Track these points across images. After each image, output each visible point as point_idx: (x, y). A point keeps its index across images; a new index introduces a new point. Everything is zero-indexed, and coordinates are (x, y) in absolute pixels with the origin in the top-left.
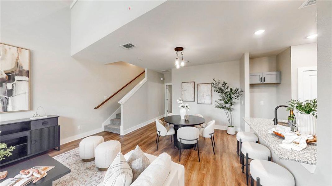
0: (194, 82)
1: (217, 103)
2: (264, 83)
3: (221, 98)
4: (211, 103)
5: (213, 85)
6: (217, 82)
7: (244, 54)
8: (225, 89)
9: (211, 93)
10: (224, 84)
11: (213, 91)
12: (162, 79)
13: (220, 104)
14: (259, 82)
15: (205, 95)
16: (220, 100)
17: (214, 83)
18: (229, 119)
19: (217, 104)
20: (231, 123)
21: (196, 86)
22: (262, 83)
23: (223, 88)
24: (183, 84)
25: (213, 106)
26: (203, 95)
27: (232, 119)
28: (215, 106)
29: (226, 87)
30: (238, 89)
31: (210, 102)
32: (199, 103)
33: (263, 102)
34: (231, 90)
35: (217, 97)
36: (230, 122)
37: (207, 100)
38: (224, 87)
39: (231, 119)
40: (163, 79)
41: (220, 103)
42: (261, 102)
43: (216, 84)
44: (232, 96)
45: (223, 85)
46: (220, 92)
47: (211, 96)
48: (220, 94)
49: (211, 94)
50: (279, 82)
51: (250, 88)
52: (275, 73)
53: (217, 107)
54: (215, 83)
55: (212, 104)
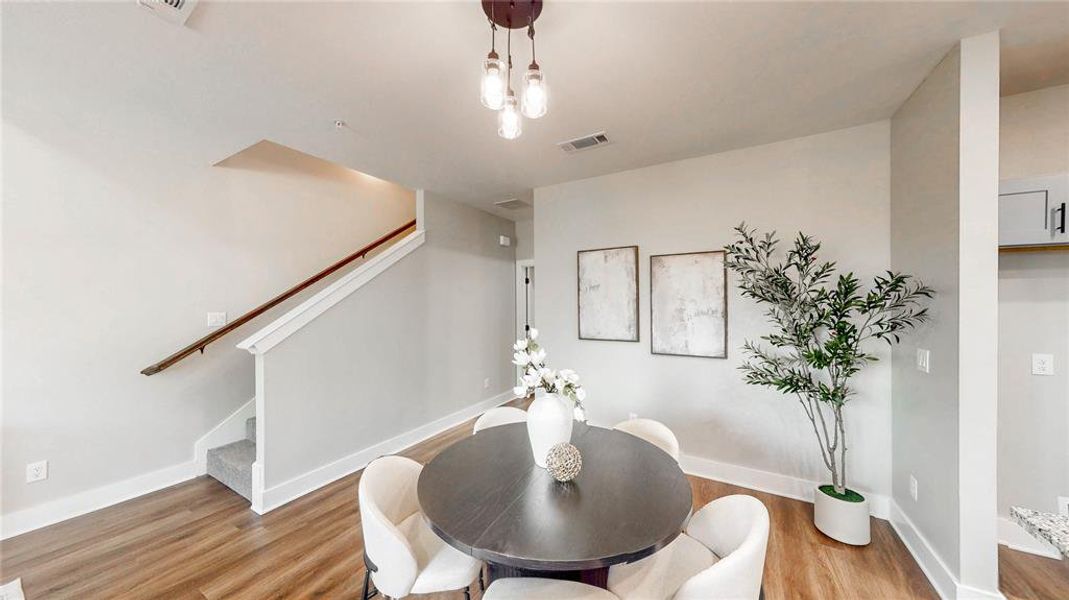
0: (636, 248)
1: (759, 354)
3: (779, 333)
4: (722, 353)
5: (736, 257)
6: (757, 243)
7: (954, 52)
8: (808, 280)
9: (722, 300)
10: (805, 251)
11: (735, 293)
12: (503, 240)
13: (775, 363)
14: (1044, 237)
15: (690, 309)
16: (775, 340)
17: (743, 247)
18: (832, 451)
19: (758, 364)
20: (839, 471)
21: (645, 266)
22: (1061, 240)
23: (793, 274)
24: (586, 259)
25: (732, 371)
26: (681, 311)
27: (844, 449)
28: (748, 372)
29: (815, 267)
30: (901, 280)
31: (716, 348)
32: (657, 349)
34: (847, 286)
35: (757, 322)
36: (832, 468)
37: (703, 337)
38: (800, 268)
39: (838, 453)
40: (508, 243)
41: (771, 356)
42: (1037, 358)
43: (753, 254)
44: (855, 318)
45: (796, 259)
46: (774, 300)
47: (720, 315)
48: (771, 306)
49: (721, 308)
53: (757, 378)
54: (748, 245)
55: (726, 357)
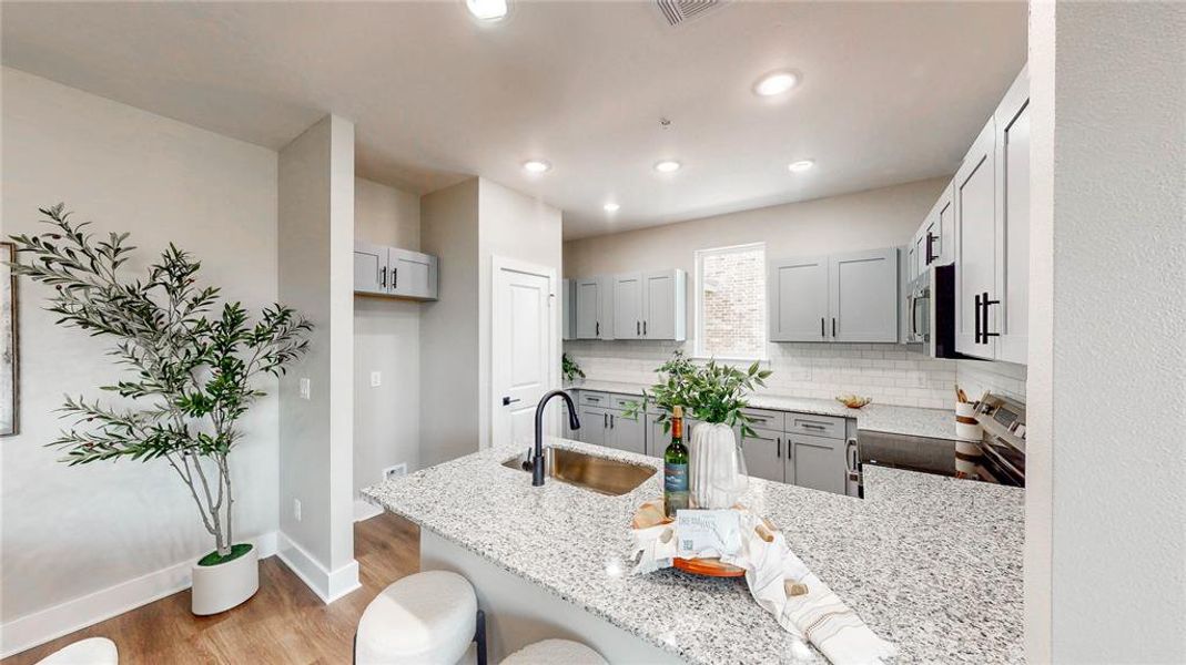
1: (95, 414)
2: (394, 292)
3: (135, 377)
4: (7, 427)
6: (92, 244)
10: (178, 269)
13: (128, 422)
14: (375, 287)
16: (129, 390)
17: (60, 245)
18: (214, 512)
19: (97, 429)
20: (224, 530)
22: (384, 291)
23: (159, 297)
25: (34, 452)
27: (230, 503)
29: (192, 292)
30: (286, 313)
33: (378, 374)
34: (234, 317)
36: (216, 531)
38: (170, 290)
39: (222, 512)
41: (120, 414)
42: (373, 374)
43: (83, 260)
44: (243, 352)
45: (165, 277)
46: (126, 331)
48: (121, 340)
50: (434, 296)
51: (355, 315)
52: (423, 258)
53: (92, 451)
54: (74, 245)
55: (16, 431)
